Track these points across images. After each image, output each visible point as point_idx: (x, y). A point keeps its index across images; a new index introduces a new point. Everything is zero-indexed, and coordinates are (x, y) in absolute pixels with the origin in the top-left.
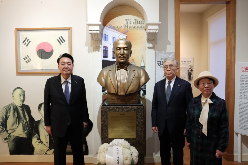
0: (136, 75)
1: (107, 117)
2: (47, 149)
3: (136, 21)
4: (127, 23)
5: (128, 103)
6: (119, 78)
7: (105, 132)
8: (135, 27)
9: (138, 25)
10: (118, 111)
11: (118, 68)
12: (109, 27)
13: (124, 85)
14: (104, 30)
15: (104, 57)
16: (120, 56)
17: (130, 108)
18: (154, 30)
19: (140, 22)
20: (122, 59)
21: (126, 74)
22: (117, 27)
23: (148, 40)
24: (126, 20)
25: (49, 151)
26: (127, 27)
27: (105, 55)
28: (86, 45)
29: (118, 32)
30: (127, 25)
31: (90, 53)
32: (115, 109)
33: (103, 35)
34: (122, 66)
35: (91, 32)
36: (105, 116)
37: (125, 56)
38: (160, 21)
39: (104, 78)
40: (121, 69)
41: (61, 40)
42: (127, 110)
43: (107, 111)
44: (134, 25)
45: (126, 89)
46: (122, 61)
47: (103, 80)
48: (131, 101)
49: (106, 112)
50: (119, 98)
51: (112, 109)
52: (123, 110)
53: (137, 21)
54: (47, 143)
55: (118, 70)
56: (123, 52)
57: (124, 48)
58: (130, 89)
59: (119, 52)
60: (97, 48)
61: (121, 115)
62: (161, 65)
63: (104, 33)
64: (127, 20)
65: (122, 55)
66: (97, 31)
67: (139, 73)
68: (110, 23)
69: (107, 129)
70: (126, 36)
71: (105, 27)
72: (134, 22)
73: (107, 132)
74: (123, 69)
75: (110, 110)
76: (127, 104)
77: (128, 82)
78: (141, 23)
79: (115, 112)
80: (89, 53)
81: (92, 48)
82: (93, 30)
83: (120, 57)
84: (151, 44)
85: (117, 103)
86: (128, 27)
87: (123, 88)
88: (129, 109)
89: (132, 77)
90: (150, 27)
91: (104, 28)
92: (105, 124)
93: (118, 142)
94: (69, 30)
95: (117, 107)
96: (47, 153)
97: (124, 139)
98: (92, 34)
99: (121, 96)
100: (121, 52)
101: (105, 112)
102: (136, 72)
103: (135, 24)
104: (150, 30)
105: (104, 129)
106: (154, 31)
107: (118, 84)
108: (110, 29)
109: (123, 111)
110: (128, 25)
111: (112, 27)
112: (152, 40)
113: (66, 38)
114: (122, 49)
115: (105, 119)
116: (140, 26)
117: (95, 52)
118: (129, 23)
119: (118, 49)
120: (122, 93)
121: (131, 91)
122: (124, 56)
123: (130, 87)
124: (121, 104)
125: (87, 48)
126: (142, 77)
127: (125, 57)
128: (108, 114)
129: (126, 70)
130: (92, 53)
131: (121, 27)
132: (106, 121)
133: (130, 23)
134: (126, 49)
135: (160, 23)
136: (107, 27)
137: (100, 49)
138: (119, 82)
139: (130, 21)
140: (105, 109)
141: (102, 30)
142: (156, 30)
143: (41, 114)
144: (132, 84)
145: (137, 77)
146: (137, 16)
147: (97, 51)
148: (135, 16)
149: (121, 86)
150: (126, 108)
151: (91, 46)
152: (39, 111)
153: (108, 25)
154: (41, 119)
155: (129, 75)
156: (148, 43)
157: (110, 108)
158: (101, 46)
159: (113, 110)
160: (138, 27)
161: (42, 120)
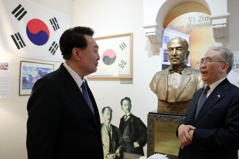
0: (192, 79)
1: (153, 126)
2: (108, 153)
3: (201, 18)
4: (190, 22)
5: (180, 113)
6: (170, 83)
7: (151, 144)
8: (200, 25)
9: (204, 22)
10: (166, 122)
11: (171, 71)
12: (170, 28)
13: (175, 90)
14: (165, 32)
15: (164, 61)
16: (172, 57)
17: (180, 119)
18: (220, 24)
19: (207, 18)
20: (174, 61)
21: (179, 78)
22: (178, 28)
23: (216, 38)
24: (189, 18)
25: (109, 155)
26: (190, 26)
27: (166, 59)
28: (146, 50)
29: (180, 33)
30: (190, 24)
31: (151, 57)
32: (163, 118)
33: (164, 37)
34: (176, 69)
35: (147, 34)
36: (151, 125)
37: (178, 57)
38: (228, 12)
39: (156, 83)
40: (175, 73)
41: (123, 46)
42: (176, 120)
43: (153, 119)
44: (199, 23)
45: (177, 96)
46: (175, 63)
47: (155, 85)
48: (183, 110)
49: (153, 121)
50: (169, 106)
51: (159, 118)
52: (171, 120)
53: (203, 18)
54: (108, 147)
55: (171, 73)
56: (176, 53)
57: (177, 48)
58: (182, 96)
59: (171, 53)
60: (156, 52)
61: (169, 126)
62: (235, 69)
63: (165, 35)
64: (191, 19)
65: (175, 56)
66: (153, 32)
67: (197, 78)
68: (171, 24)
69: (153, 141)
70: (190, 36)
71: (166, 29)
72: (199, 19)
73: (152, 144)
74: (176, 72)
75: (157, 119)
76: (178, 113)
77: (180, 88)
78: (208, 20)
79: (163, 121)
80: (149, 57)
81: (152, 52)
82: (149, 33)
83: (172, 59)
84: (221, 42)
85: (167, 111)
86: (192, 26)
87: (173, 94)
88: (178, 120)
89: (186, 82)
90: (214, 22)
91: (164, 29)
92: (151, 134)
93: (157, 157)
94: (130, 36)
95: (165, 117)
96: (107, 156)
97: (166, 155)
98: (149, 37)
99: (171, 103)
100: (173, 53)
101: (151, 120)
102: (192, 75)
103: (200, 21)
104: (215, 25)
105: (150, 140)
106: (221, 26)
107: (169, 89)
108: (171, 30)
109: (172, 122)
110: (192, 24)
111: (173, 28)
112: (222, 38)
113: (128, 44)
114: (175, 50)
115: (151, 128)
116: (206, 24)
117: (155, 56)
118: (192, 21)
119: (171, 50)
120: (172, 100)
121: (183, 98)
122: (176, 57)
123: (183, 93)
124: (172, 113)
125: (147, 52)
126: (199, 82)
127: (178, 59)
128: (154, 123)
129: (181, 74)
130: (152, 57)
131: (183, 27)
132: (152, 131)
133: (194, 21)
134: (179, 49)
135: (228, 14)
136: (168, 28)
137: (160, 53)
138: (170, 87)
139: (194, 19)
140: (152, 117)
141: (163, 32)
142: (223, 24)
143: (104, 118)
144: (185, 91)
145: (193, 83)
146: (202, 12)
147: (157, 55)
148: (200, 12)
149: (172, 92)
150: (175, 119)
151: (151, 50)
152: (102, 114)
153: (168, 26)
154: (104, 122)
155: (183, 79)
156: (216, 41)
157: (158, 117)
158: (161, 49)
159: (161, 119)
160: (204, 24)
161: (104, 124)
